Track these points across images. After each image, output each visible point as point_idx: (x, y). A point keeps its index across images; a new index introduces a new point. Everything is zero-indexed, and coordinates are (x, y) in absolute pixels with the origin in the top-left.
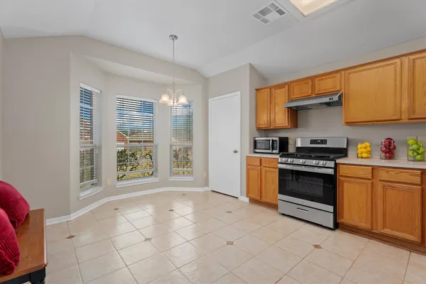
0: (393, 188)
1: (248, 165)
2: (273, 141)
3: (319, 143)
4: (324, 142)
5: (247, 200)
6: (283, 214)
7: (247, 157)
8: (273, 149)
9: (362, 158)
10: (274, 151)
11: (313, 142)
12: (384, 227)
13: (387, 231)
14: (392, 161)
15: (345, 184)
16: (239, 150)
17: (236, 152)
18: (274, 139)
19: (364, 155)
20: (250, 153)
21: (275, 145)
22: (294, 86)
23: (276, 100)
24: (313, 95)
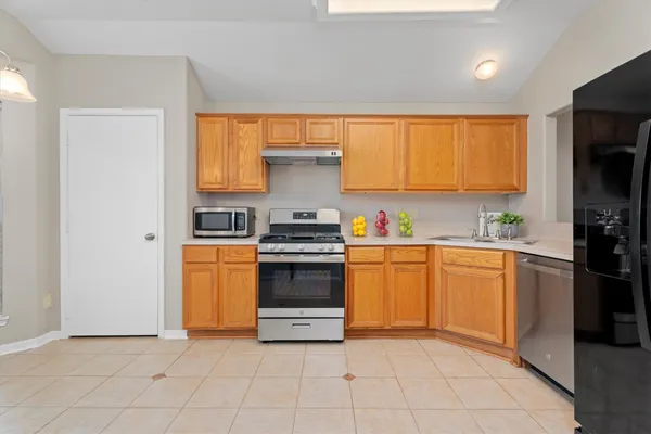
0: (404, 270)
1: (186, 263)
2: (236, 213)
3: (306, 218)
4: (313, 215)
5: (183, 335)
6: (265, 342)
7: (185, 247)
8: (236, 229)
9: (358, 236)
10: (239, 233)
11: (297, 215)
12: (396, 318)
13: (399, 324)
14: (387, 238)
15: (356, 274)
16: (160, 233)
17: (151, 238)
18: (238, 210)
19: (361, 232)
20: (189, 238)
21: (240, 222)
22: (272, 123)
23: (241, 142)
24: (303, 144)
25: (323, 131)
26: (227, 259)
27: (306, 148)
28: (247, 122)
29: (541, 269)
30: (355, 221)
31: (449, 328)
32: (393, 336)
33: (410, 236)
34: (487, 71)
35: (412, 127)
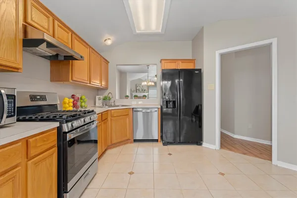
3: (39, 100)
4: (43, 97)
11: (33, 98)
22: (32, 4)
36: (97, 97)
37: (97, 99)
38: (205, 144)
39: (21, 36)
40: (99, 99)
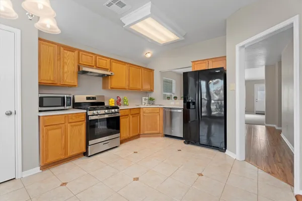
1: (45, 126)
2: (66, 97)
3: (92, 99)
4: (95, 98)
8: (66, 106)
11: (88, 98)
17: (9, 114)
21: (68, 101)
22: (82, 54)
23: (65, 60)
24: (95, 67)
25: (103, 63)
26: (70, 121)
27: (96, 69)
28: (70, 51)
29: (172, 111)
30: (111, 101)
31: (146, 132)
32: (130, 140)
33: (128, 105)
34: (149, 55)
35: (131, 67)
36: (143, 98)
37: (143, 100)
38: (227, 152)
39: (76, 69)
40: (145, 100)
